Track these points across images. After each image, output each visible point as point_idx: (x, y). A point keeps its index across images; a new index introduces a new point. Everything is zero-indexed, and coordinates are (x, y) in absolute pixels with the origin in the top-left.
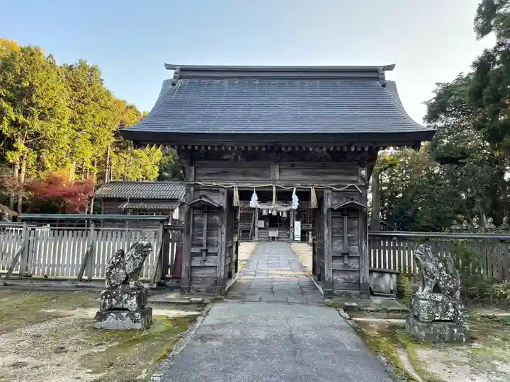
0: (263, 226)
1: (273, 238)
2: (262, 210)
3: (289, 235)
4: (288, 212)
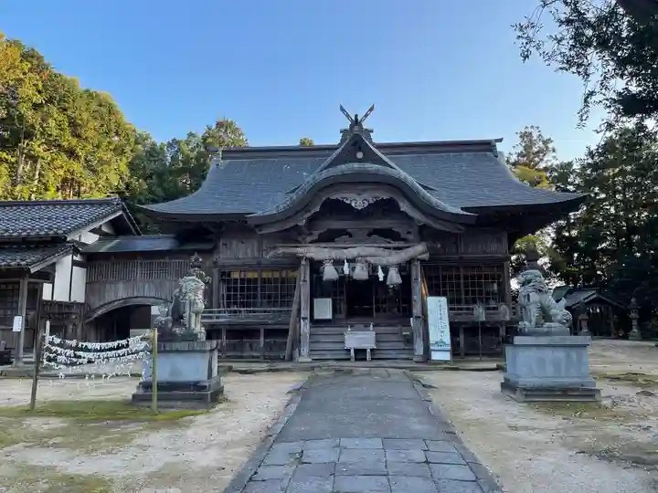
0: (329, 316)
1: (360, 354)
2: (321, 263)
3: (409, 341)
4: (404, 269)
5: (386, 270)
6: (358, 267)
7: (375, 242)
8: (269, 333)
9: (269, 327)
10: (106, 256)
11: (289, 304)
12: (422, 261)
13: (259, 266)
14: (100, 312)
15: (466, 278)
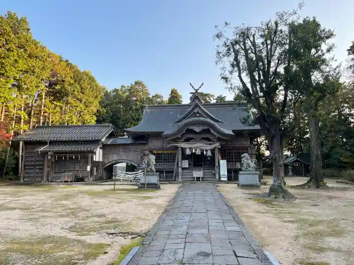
0: (188, 167)
1: (198, 179)
2: (185, 149)
3: (214, 175)
4: (213, 151)
5: (206, 151)
6: (198, 150)
7: (203, 142)
8: (167, 172)
9: (167, 170)
10: (110, 145)
11: (174, 162)
12: (218, 148)
13: (163, 149)
14: (107, 165)
15: (235, 153)
